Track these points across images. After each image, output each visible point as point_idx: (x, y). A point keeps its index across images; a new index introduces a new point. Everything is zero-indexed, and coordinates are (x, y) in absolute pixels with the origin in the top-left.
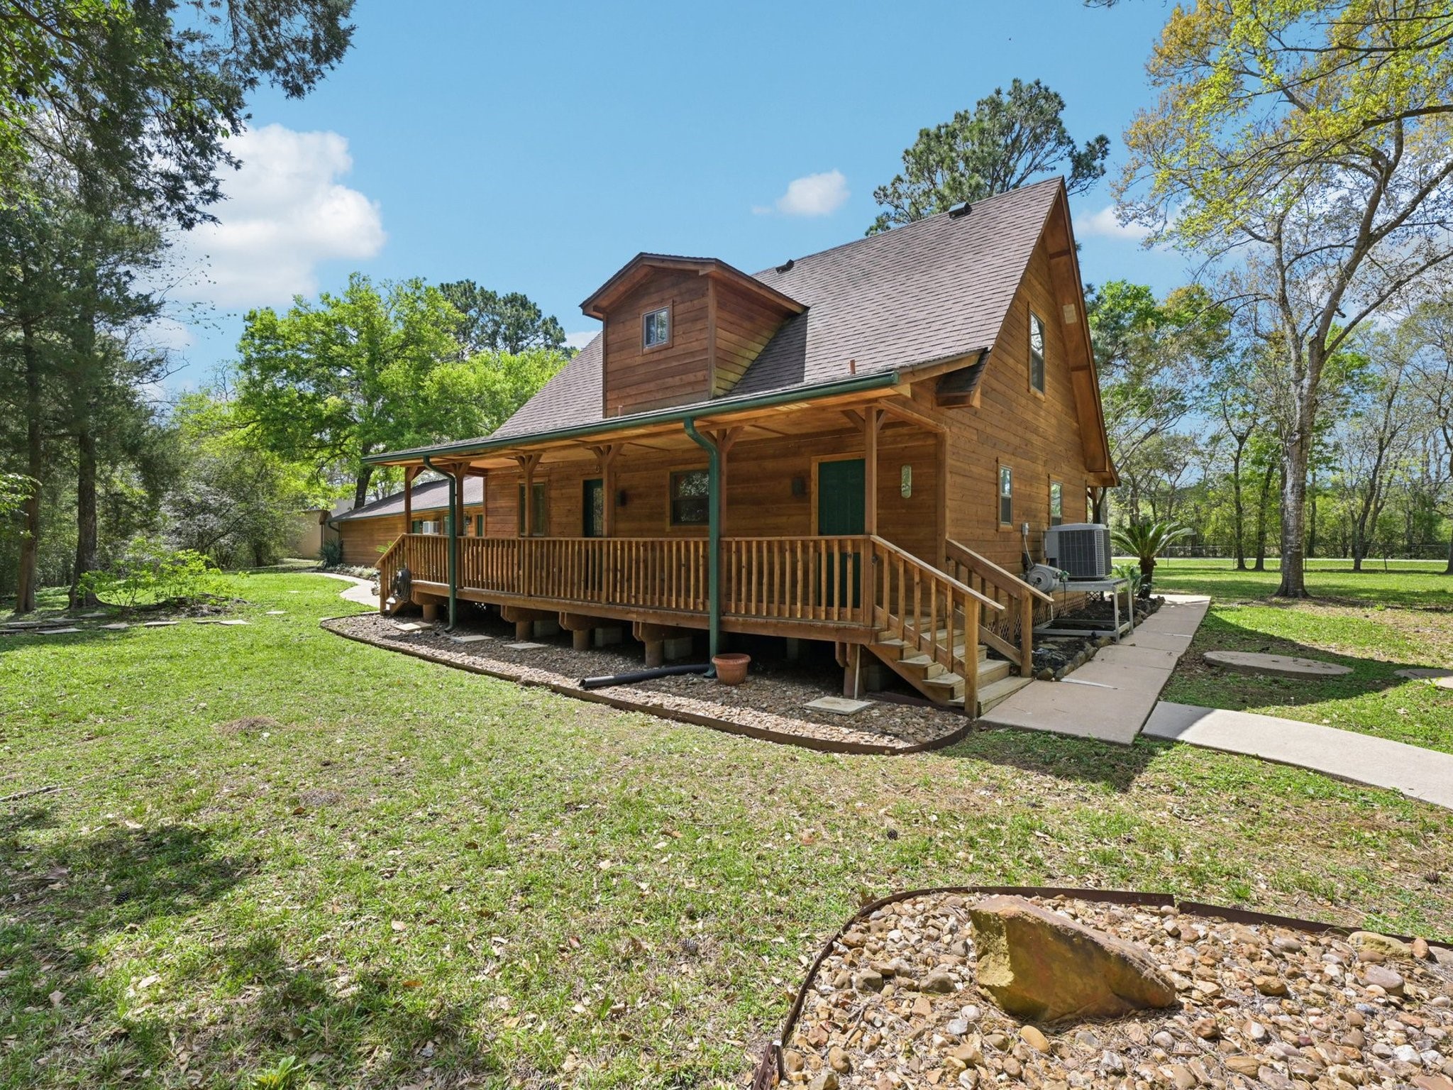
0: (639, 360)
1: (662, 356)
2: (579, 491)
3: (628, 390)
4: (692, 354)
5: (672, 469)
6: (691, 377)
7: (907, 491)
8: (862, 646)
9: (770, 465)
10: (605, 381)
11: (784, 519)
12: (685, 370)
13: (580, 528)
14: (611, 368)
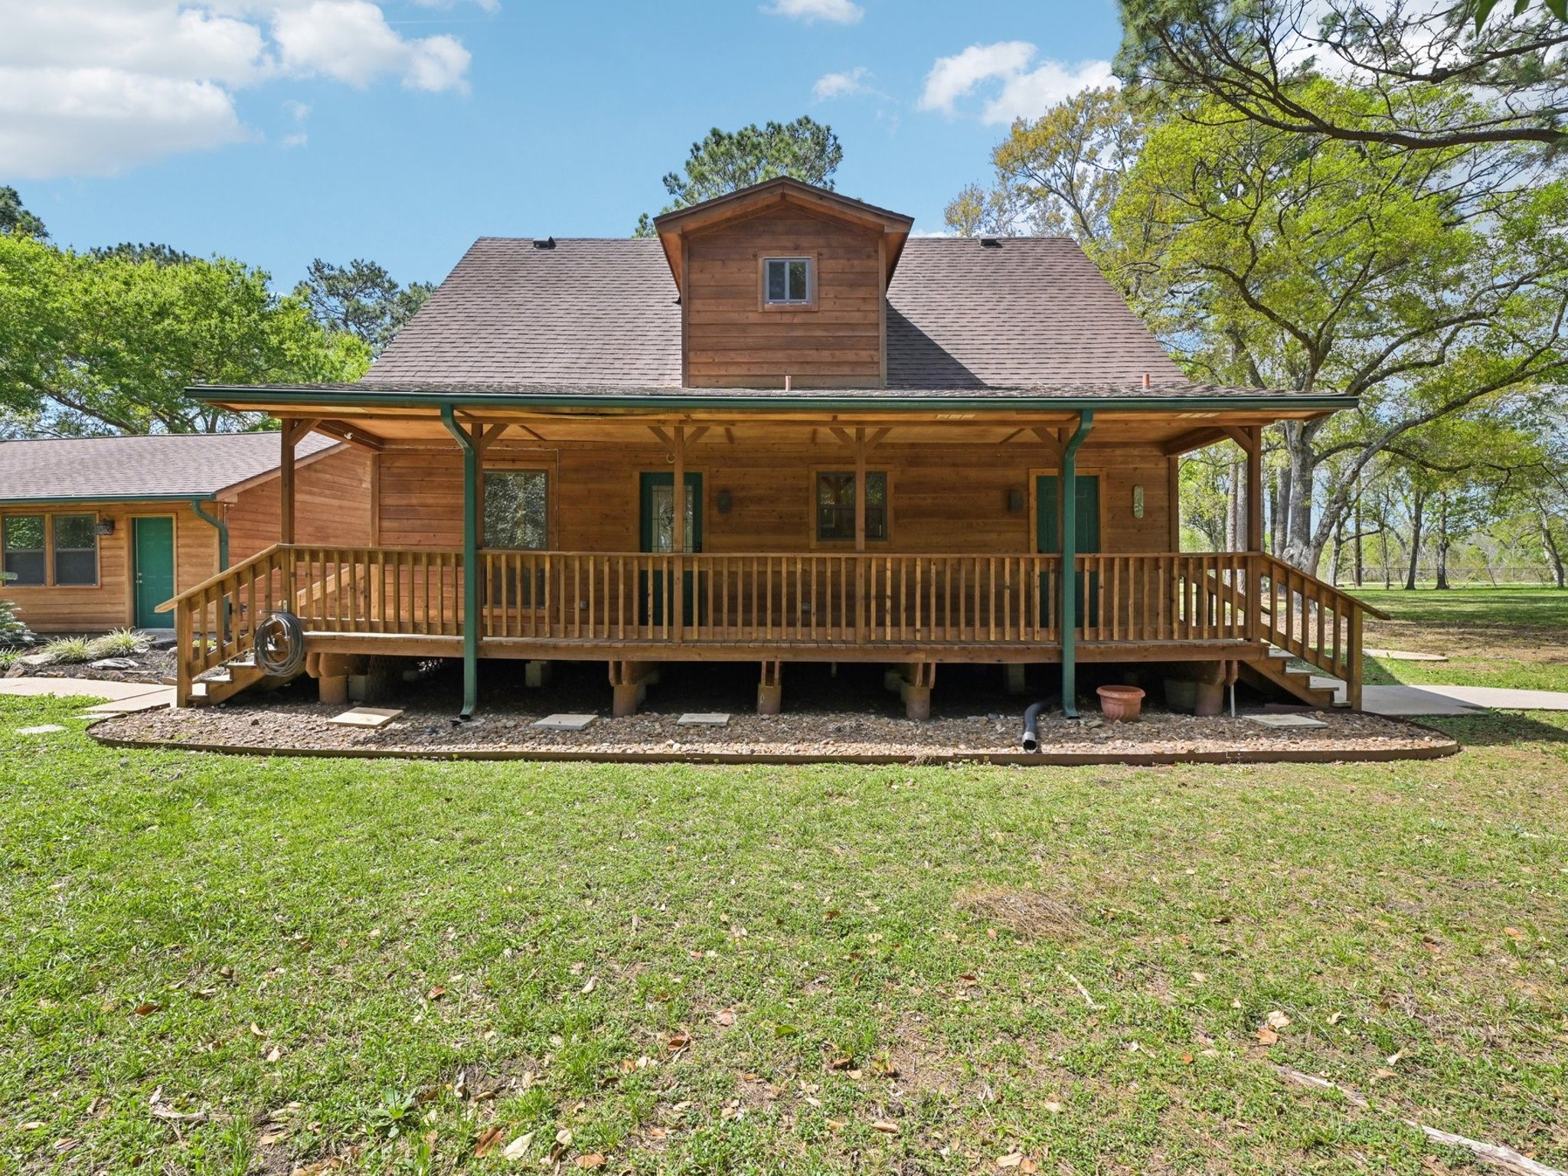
0: (753, 317)
1: (797, 320)
2: (633, 488)
3: (732, 354)
4: (851, 326)
5: (822, 468)
6: (851, 356)
7: (1139, 513)
8: (1241, 664)
9: (973, 474)
10: (686, 337)
11: (993, 536)
12: (839, 344)
13: (636, 540)
14: (696, 319)
